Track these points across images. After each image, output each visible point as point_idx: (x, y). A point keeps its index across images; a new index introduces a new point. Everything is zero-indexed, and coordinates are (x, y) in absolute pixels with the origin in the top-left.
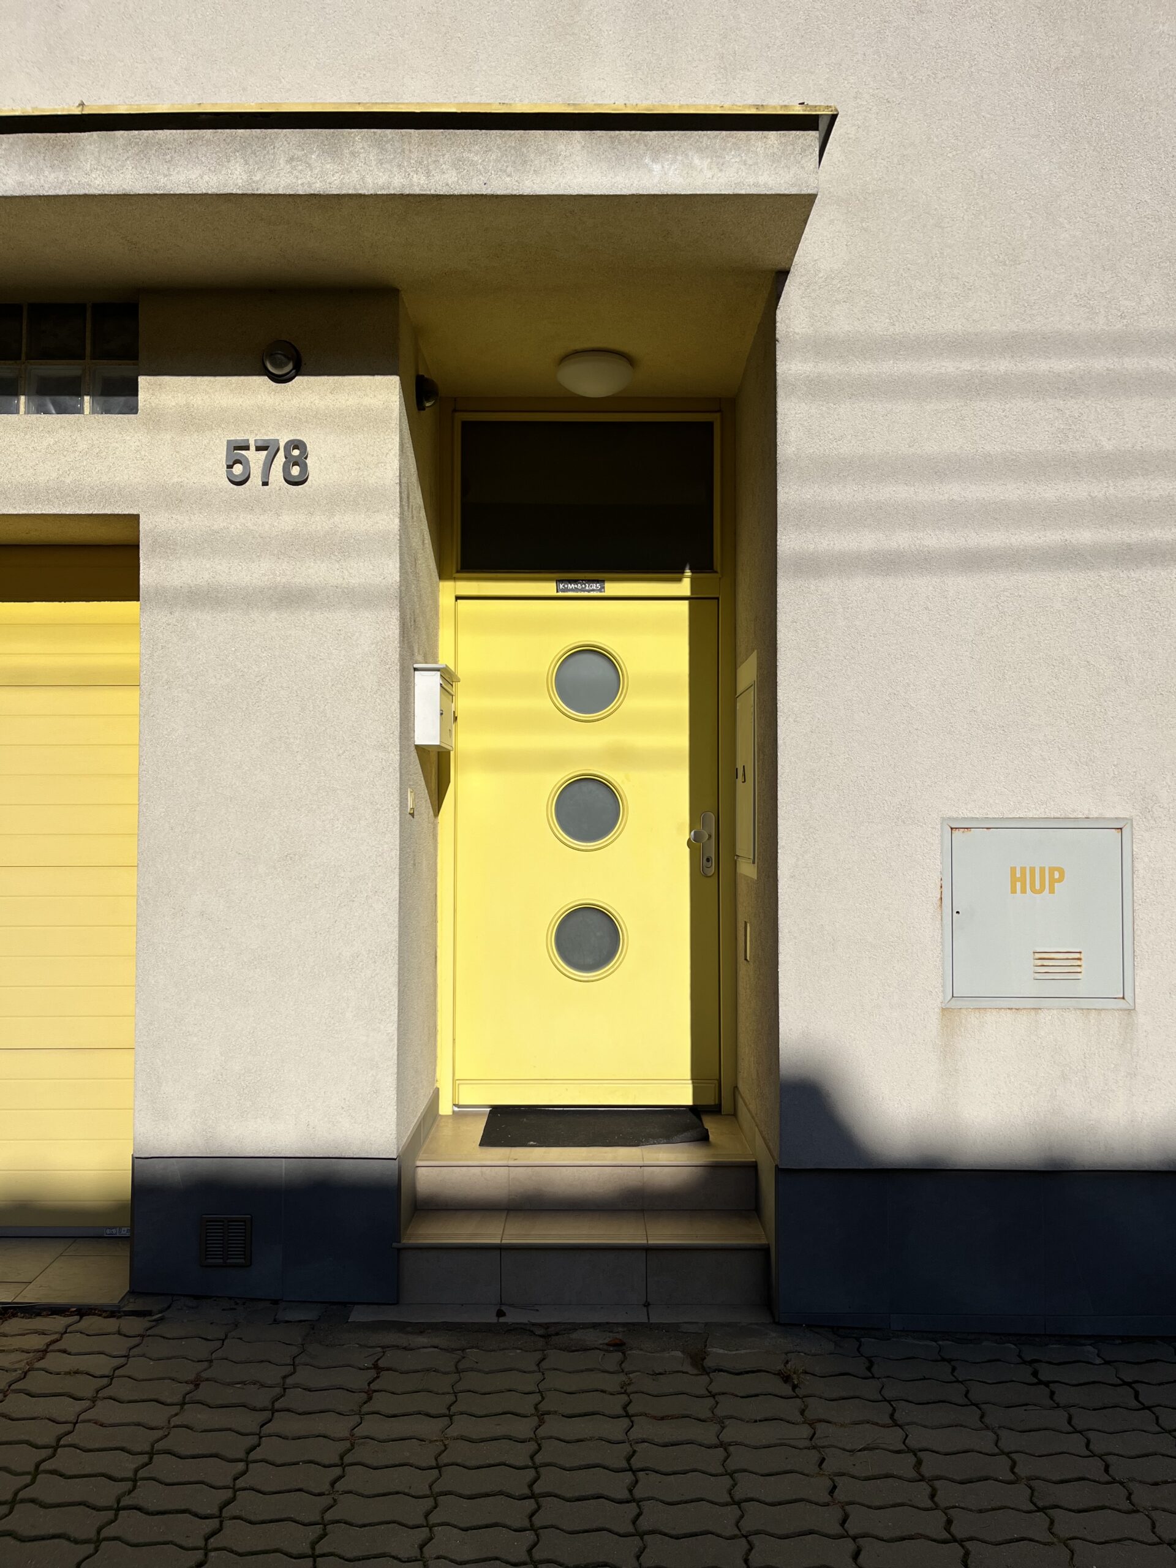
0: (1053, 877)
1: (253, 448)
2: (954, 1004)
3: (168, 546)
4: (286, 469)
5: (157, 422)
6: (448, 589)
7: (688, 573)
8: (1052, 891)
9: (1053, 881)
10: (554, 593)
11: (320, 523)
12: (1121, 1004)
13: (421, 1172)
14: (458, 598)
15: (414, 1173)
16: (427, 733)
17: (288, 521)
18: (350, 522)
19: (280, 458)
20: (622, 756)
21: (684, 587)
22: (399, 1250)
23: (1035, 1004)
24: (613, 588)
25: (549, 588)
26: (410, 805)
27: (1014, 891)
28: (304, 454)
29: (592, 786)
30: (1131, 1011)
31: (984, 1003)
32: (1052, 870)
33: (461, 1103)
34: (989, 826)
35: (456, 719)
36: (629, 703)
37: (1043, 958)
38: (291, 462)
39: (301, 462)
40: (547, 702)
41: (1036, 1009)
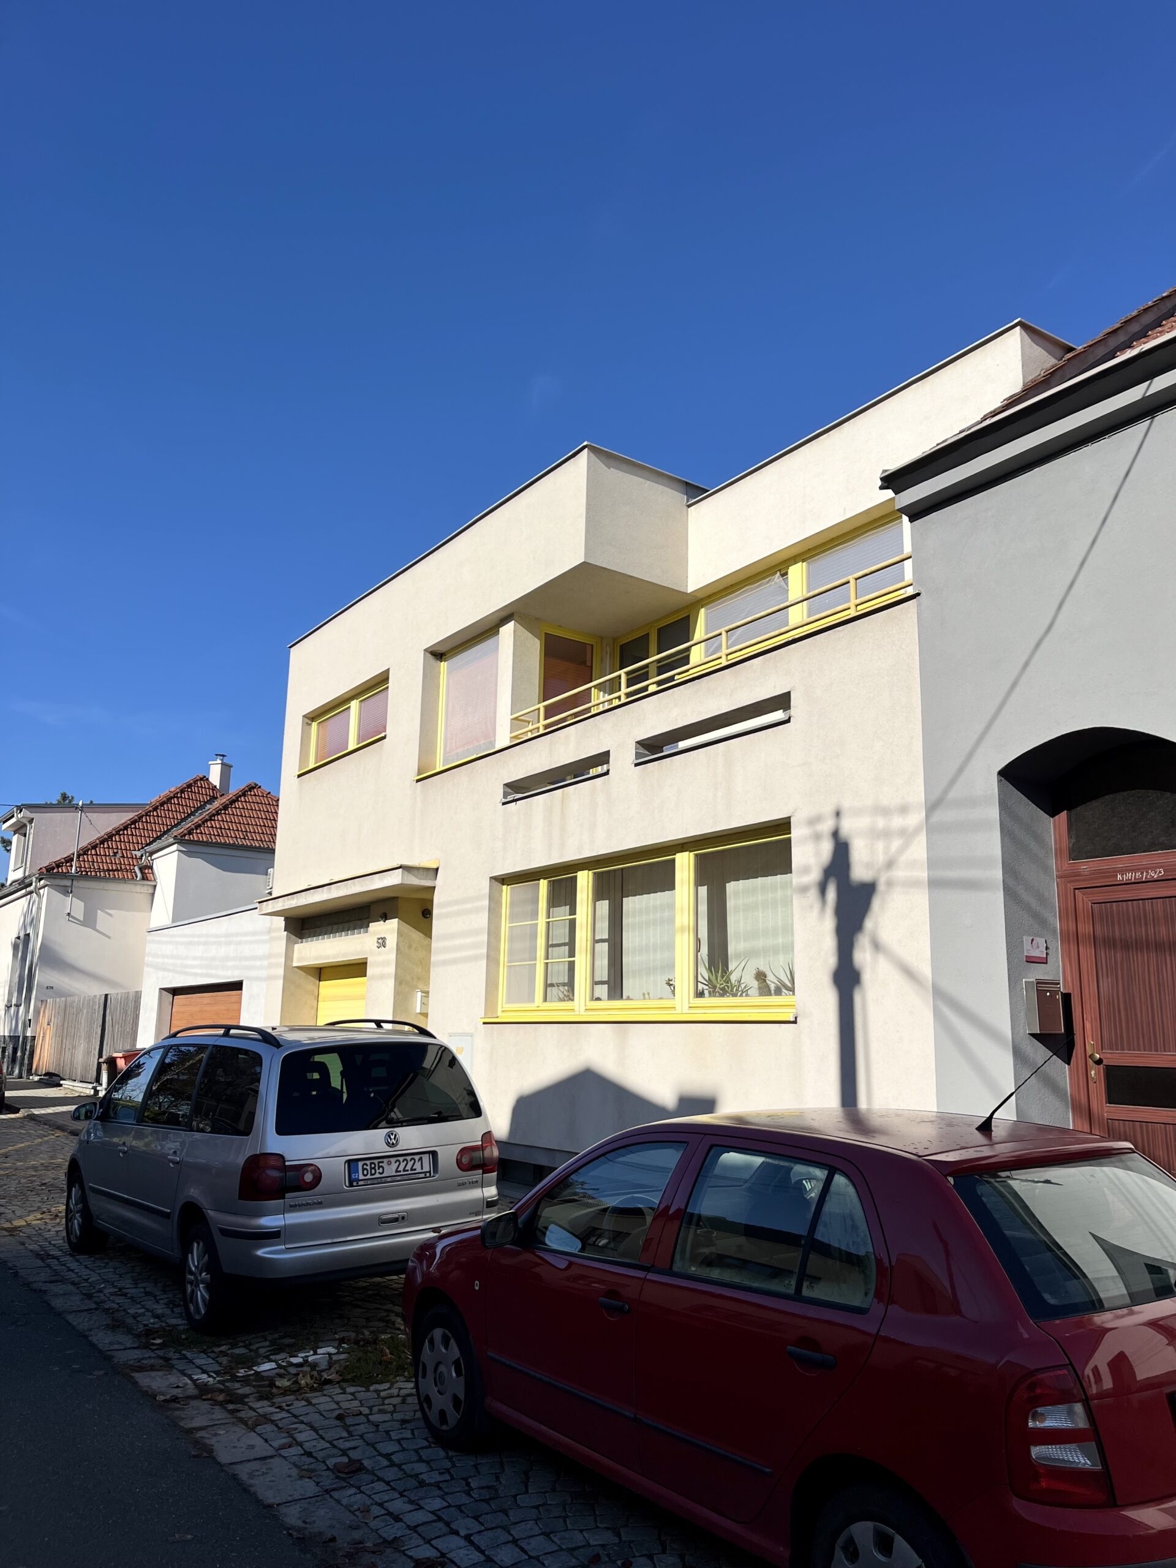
0: (462, 1049)
1: (380, 939)
11: (386, 957)
17: (383, 957)
18: (390, 956)
28: (386, 940)
39: (385, 943)
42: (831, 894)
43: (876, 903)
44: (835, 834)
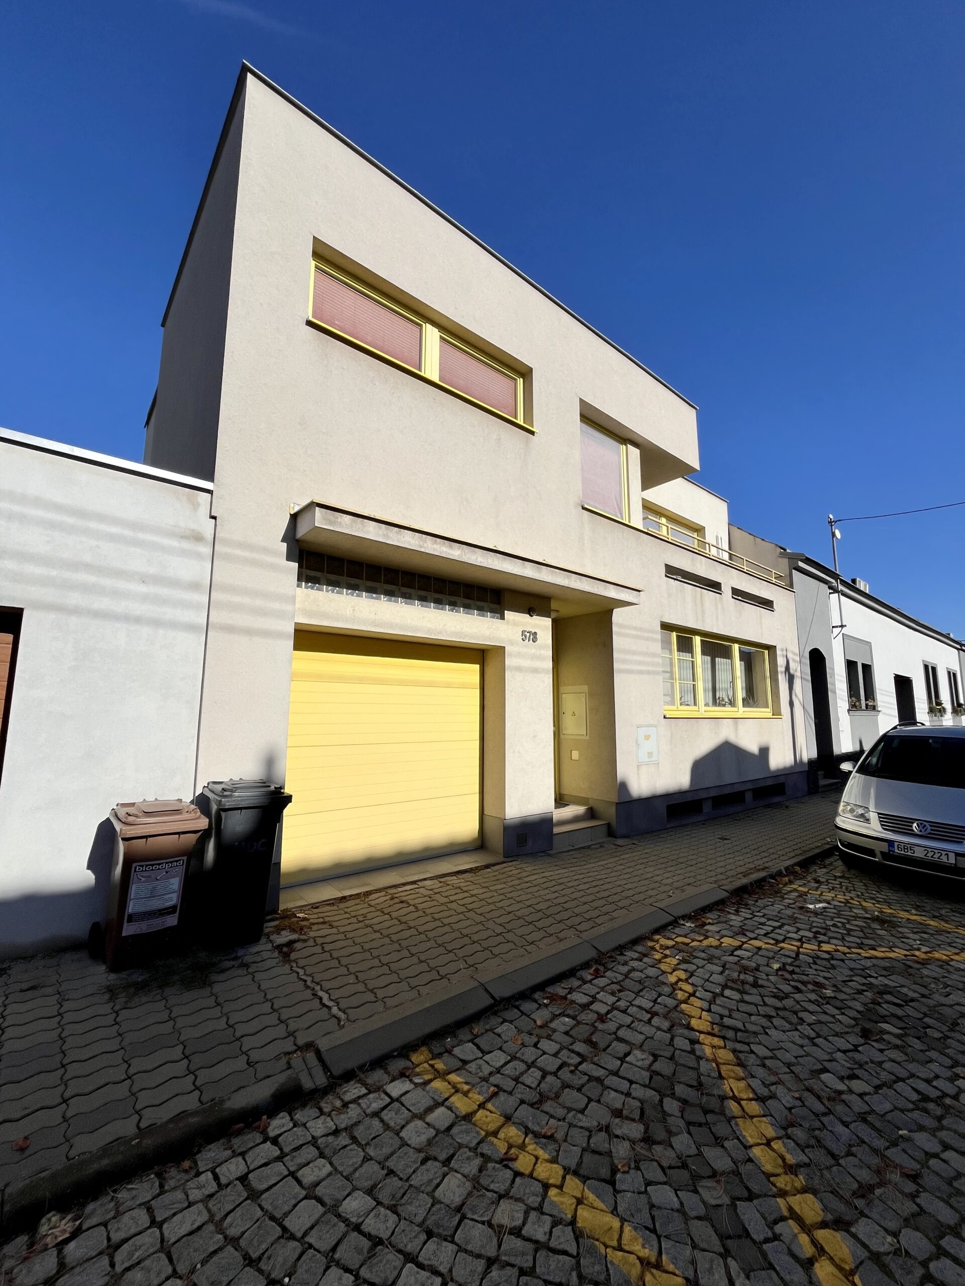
1: (526, 632)
2: (639, 764)
3: (511, 655)
4: (533, 638)
5: (508, 623)
11: (538, 652)
17: (533, 651)
18: (543, 652)
28: (535, 636)
30: (658, 764)
34: (641, 726)
37: (649, 754)
41: (648, 764)
43: (795, 681)
44: (787, 657)
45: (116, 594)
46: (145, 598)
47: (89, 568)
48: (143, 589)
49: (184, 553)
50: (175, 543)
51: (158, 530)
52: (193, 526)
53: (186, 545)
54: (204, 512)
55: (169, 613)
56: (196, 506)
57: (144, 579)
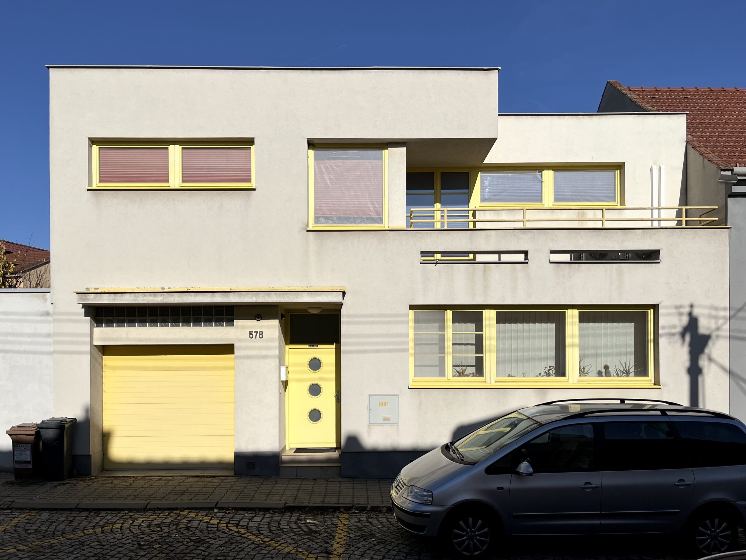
0: (386, 403)
1: (254, 332)
2: (370, 425)
3: (239, 349)
4: (259, 336)
5: (237, 327)
6: (287, 347)
7: (335, 343)
8: (386, 406)
9: (386, 404)
10: (308, 347)
11: (265, 344)
12: (396, 424)
13: (283, 457)
14: (289, 349)
15: (282, 457)
16: (283, 378)
17: (260, 344)
18: (270, 344)
19: (258, 334)
20: (321, 379)
21: (334, 346)
22: (279, 467)
23: (382, 425)
24: (319, 346)
25: (307, 346)
26: (280, 392)
27: (379, 406)
28: (262, 333)
29: (316, 385)
30: (398, 425)
31: (374, 424)
32: (386, 402)
33: (291, 447)
34: (376, 395)
35: (289, 372)
36: (323, 368)
37: (384, 417)
38: (260, 334)
39: (262, 334)
40: (307, 368)
41: (383, 425)
42: (688, 338)
43: (710, 343)
44: (690, 314)
45: (20, 343)
46: (30, 343)
47: (11, 334)
48: (30, 340)
49: (43, 322)
50: (39, 318)
51: (32, 314)
52: (45, 309)
53: (43, 318)
54: (49, 302)
55: (39, 348)
56: (45, 300)
57: (29, 335)
